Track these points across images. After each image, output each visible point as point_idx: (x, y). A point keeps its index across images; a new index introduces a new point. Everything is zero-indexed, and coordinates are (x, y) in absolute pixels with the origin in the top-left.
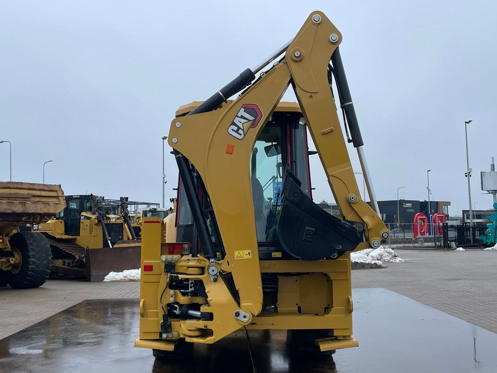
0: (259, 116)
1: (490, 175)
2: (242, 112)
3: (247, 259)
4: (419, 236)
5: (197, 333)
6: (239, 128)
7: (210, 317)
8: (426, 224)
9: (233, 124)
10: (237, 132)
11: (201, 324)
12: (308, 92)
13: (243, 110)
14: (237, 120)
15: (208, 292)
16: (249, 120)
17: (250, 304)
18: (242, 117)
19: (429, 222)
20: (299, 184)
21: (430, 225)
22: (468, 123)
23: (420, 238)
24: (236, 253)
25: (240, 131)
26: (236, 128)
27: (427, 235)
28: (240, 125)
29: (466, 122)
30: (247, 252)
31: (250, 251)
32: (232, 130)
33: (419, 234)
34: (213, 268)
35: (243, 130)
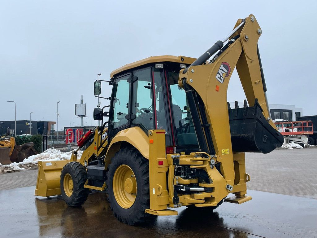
0: (229, 70)
1: (80, 106)
2: (222, 67)
3: (227, 154)
4: (69, 143)
5: (203, 201)
6: (221, 76)
7: (211, 190)
8: (73, 135)
9: (218, 73)
10: (220, 78)
11: (207, 195)
12: (250, 59)
13: (222, 65)
14: (220, 71)
15: (211, 175)
16: (225, 72)
17: (230, 180)
18: (222, 70)
19: (74, 135)
20: (262, 111)
21: (74, 136)
22: (99, 75)
23: (70, 144)
24: (222, 151)
25: (222, 78)
26: (219, 76)
27: (73, 143)
28: (221, 75)
29: (98, 75)
30: (227, 150)
31: (228, 149)
32: (218, 77)
33: (69, 142)
34: (213, 160)
35: (223, 78)
